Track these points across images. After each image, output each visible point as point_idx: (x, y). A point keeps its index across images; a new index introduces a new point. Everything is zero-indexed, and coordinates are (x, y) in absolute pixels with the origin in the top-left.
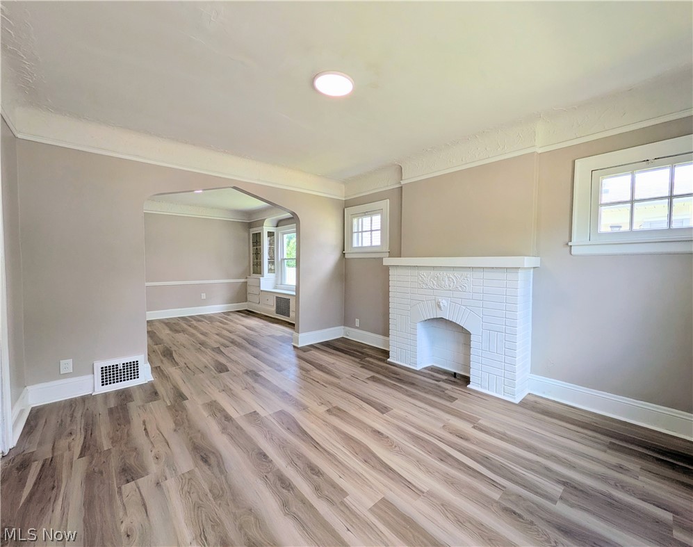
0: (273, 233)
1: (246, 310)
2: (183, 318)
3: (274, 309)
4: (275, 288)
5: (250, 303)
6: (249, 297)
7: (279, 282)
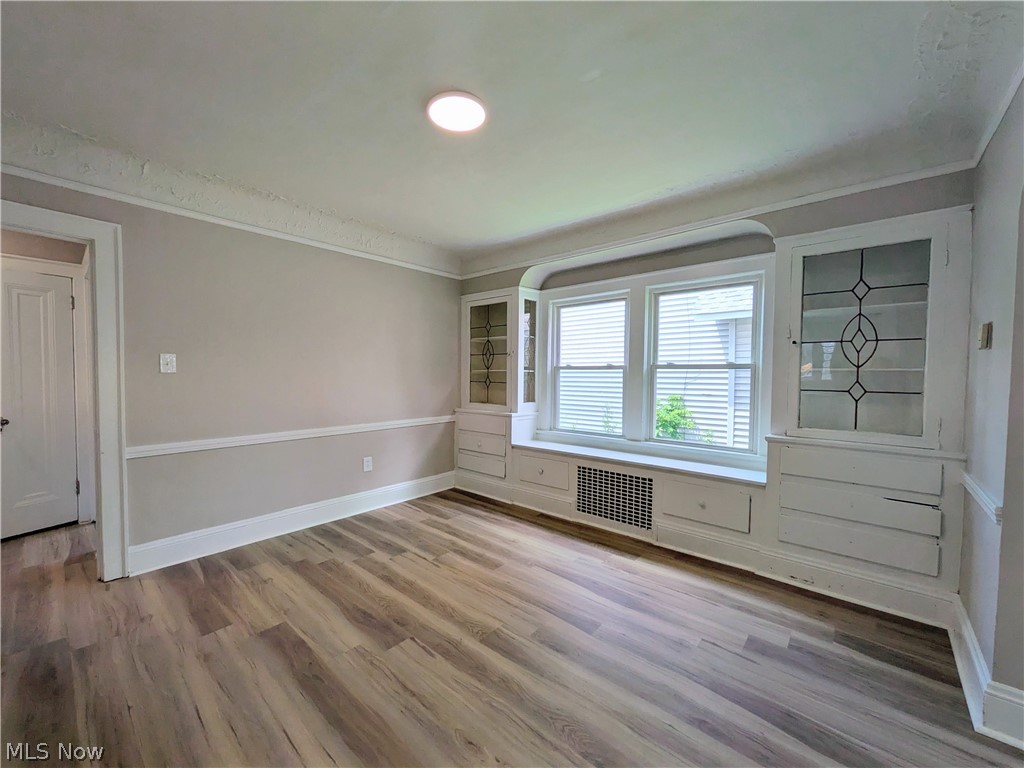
0: (535, 302)
1: (454, 490)
2: (323, 531)
3: (572, 498)
4: (536, 438)
5: (462, 473)
6: (463, 460)
7: (546, 424)
